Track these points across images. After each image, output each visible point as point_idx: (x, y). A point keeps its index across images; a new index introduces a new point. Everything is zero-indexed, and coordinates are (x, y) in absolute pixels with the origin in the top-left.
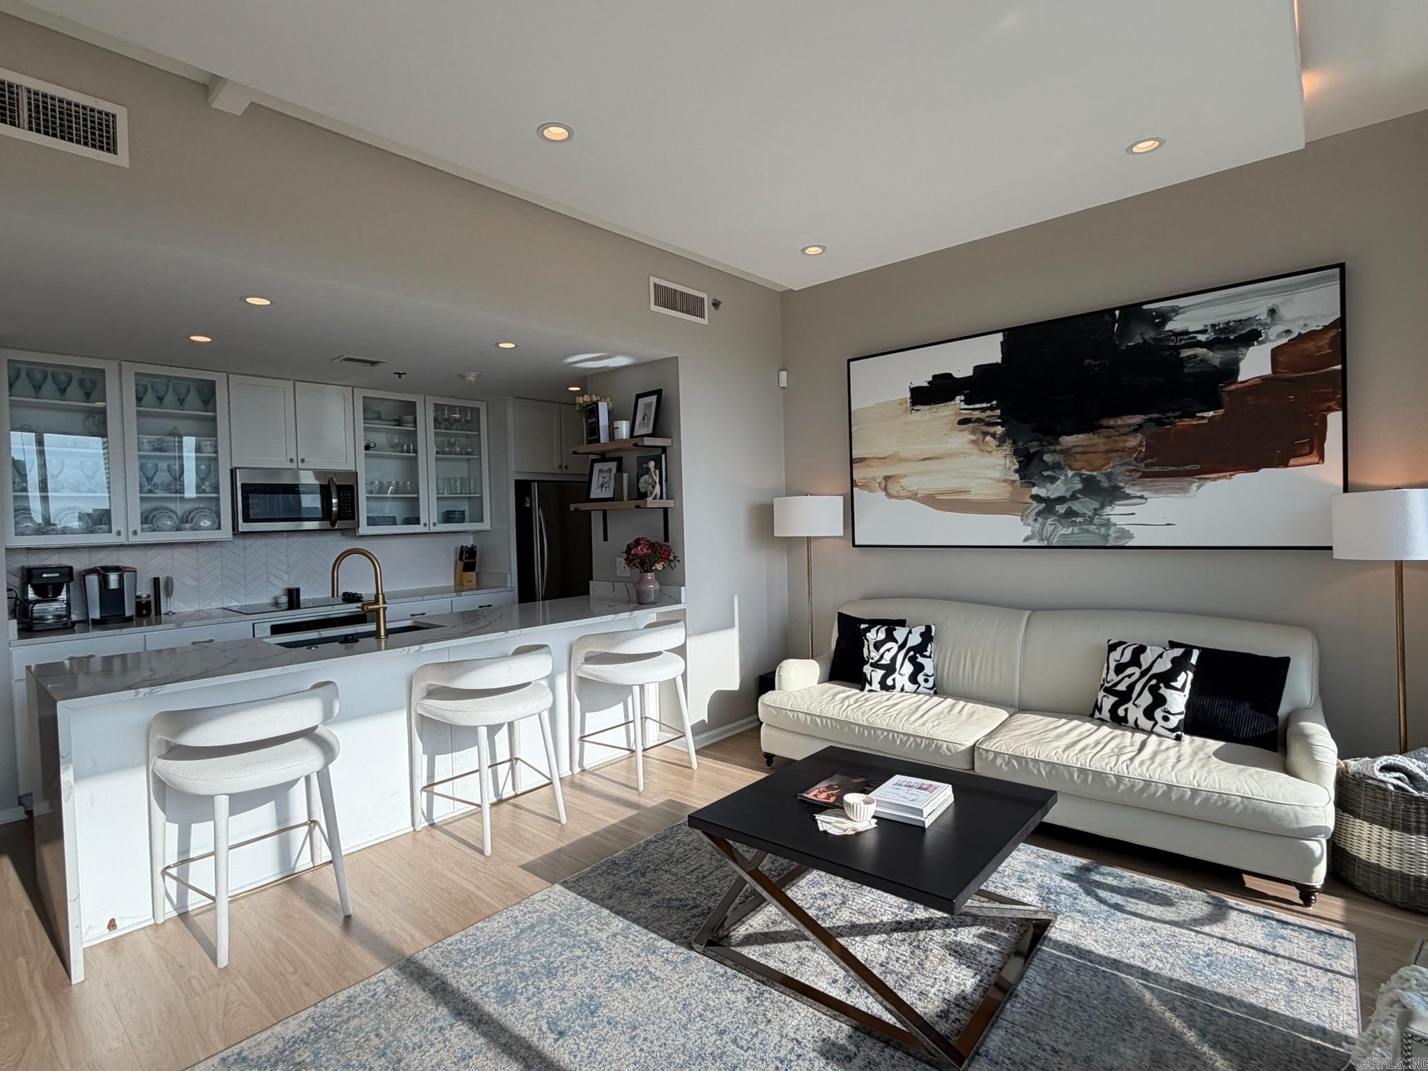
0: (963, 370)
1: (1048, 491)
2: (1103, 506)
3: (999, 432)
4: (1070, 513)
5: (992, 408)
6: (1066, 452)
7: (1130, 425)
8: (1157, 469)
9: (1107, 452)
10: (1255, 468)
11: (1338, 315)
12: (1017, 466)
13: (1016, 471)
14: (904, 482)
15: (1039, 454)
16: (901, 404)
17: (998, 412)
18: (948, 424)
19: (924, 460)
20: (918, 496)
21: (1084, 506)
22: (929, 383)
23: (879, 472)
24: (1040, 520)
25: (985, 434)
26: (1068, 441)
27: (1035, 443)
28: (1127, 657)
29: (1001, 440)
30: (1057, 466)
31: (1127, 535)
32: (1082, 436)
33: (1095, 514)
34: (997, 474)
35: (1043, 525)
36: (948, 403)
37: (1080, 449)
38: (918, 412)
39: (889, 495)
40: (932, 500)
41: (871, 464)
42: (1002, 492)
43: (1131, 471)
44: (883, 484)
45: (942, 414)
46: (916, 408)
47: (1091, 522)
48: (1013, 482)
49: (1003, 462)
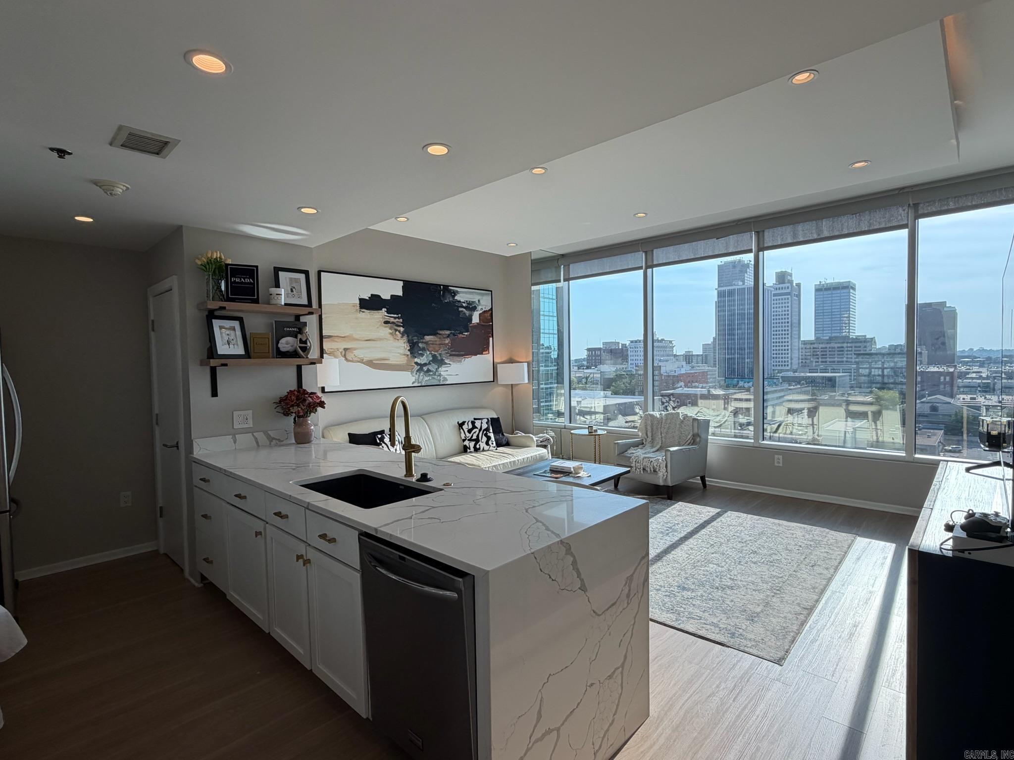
0: (386, 296)
1: (421, 360)
2: (439, 368)
3: (402, 330)
4: (429, 371)
5: (398, 318)
6: (426, 343)
7: (446, 334)
8: (454, 353)
9: (440, 344)
10: (476, 355)
11: (491, 307)
12: (409, 348)
13: (409, 350)
14: (356, 352)
15: (417, 343)
16: (354, 306)
17: (401, 320)
18: (378, 322)
19: (367, 340)
20: (364, 361)
21: (432, 367)
22: (369, 298)
23: (342, 345)
24: (418, 373)
25: (396, 330)
26: (428, 338)
27: (416, 338)
28: (470, 426)
29: (403, 334)
30: (424, 349)
31: (445, 379)
32: (432, 337)
33: (436, 371)
34: (402, 351)
35: (419, 376)
36: (379, 311)
37: (431, 343)
38: (364, 313)
39: (346, 359)
40: (371, 364)
41: (336, 340)
42: (403, 360)
43: (447, 353)
44: (343, 353)
45: (376, 317)
46: (362, 310)
47: (435, 375)
48: (408, 355)
49: (404, 345)
